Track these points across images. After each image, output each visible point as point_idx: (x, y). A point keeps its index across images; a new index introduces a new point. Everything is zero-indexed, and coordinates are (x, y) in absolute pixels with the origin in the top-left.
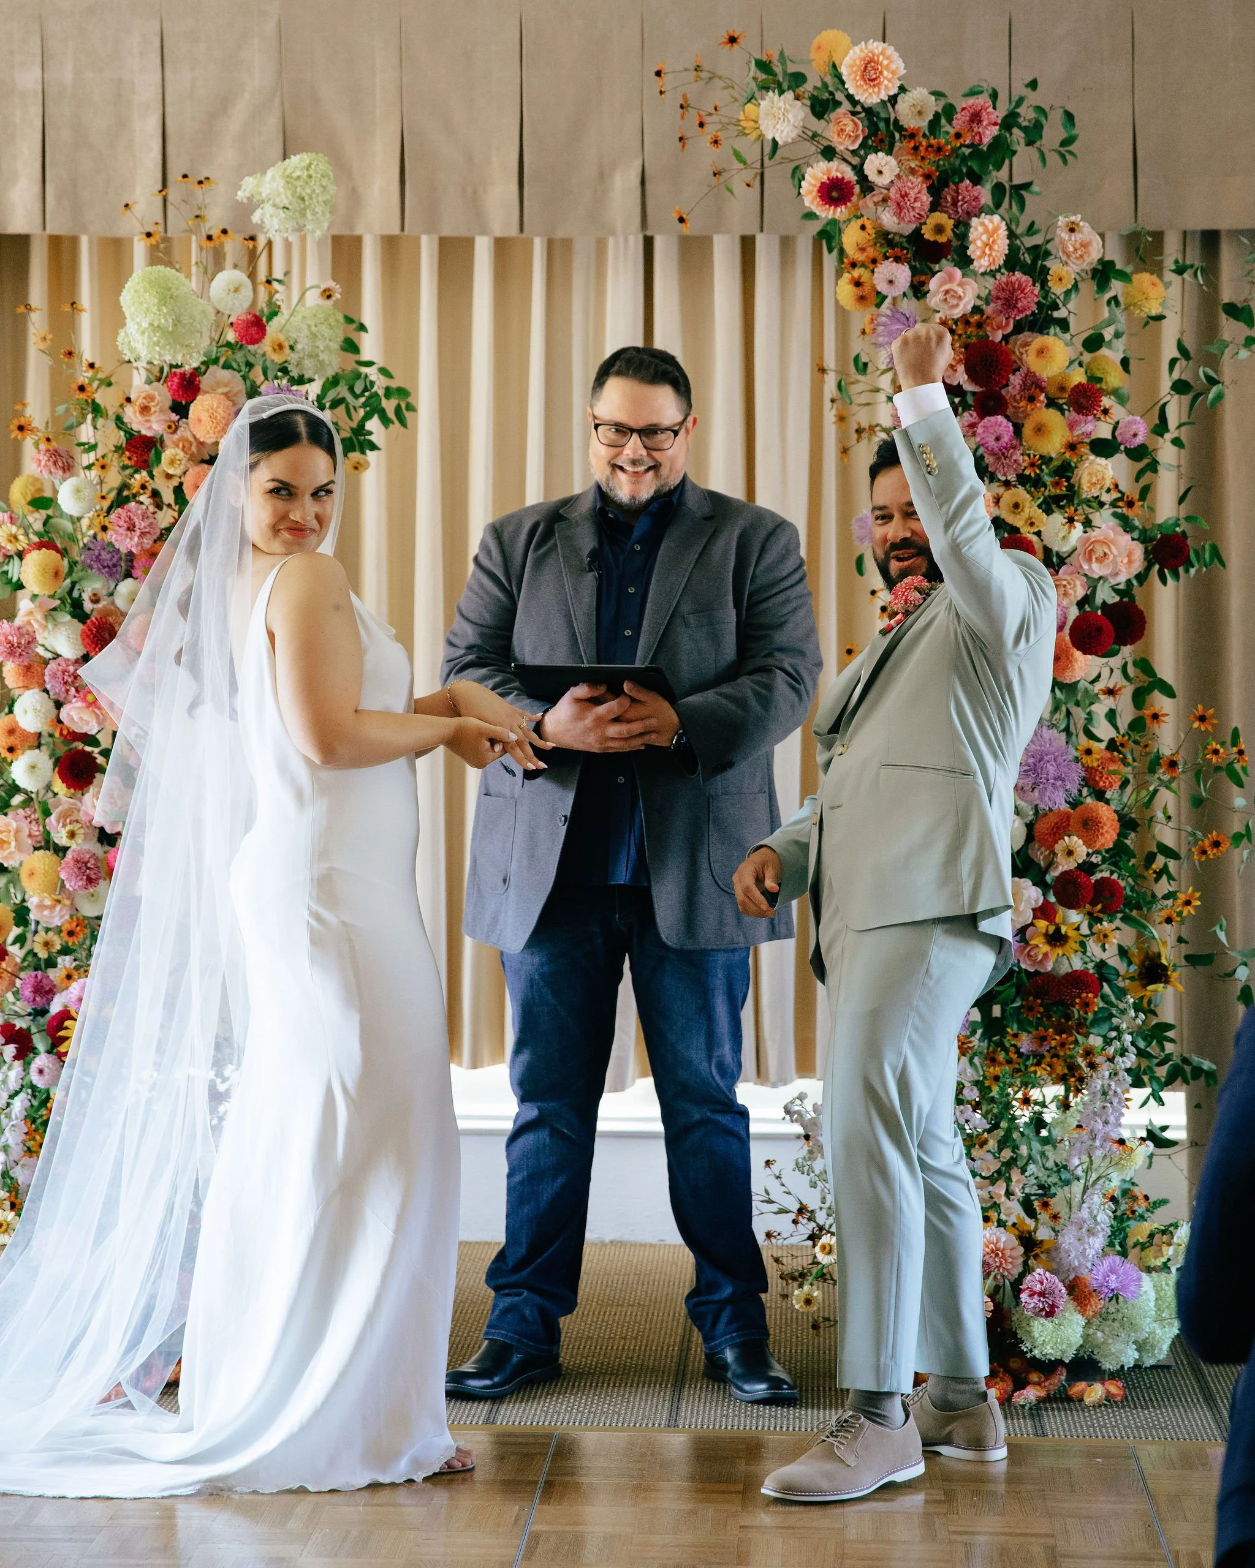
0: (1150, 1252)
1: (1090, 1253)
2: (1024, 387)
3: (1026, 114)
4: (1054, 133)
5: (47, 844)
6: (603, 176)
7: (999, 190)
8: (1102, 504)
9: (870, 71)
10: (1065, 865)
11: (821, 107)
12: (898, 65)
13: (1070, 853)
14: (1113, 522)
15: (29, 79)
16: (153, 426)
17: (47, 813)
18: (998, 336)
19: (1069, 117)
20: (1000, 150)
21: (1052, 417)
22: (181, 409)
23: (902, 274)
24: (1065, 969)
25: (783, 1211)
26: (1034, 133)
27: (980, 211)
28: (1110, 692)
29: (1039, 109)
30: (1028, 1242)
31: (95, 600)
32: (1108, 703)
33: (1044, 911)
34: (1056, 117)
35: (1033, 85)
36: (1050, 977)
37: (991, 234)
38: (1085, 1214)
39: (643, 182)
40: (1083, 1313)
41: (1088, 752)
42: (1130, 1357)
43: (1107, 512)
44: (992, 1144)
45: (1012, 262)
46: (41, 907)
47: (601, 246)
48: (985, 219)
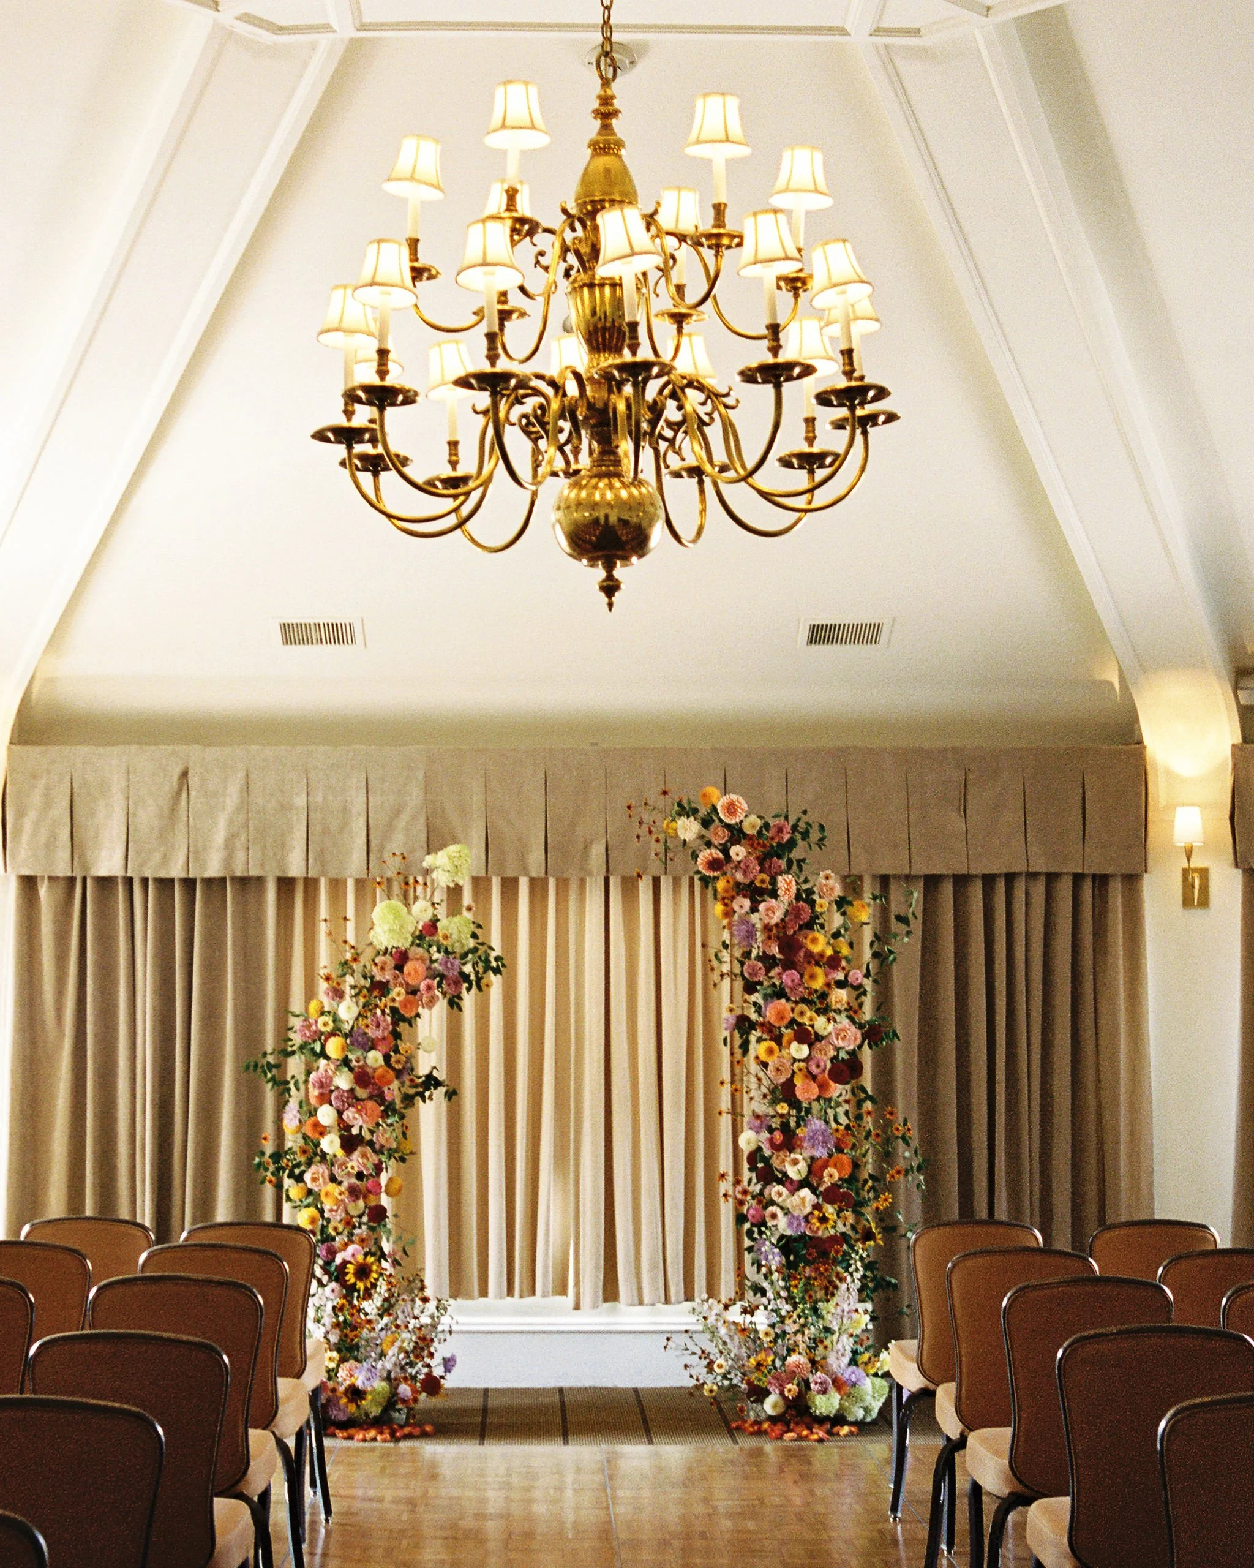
0: (870, 1366)
1: (842, 1366)
2: (805, 956)
3: (802, 826)
4: (815, 835)
5: (333, 1179)
6: (587, 847)
7: (790, 863)
8: (840, 1012)
9: (731, 808)
10: (827, 1182)
11: (706, 823)
12: (745, 806)
13: (831, 1176)
14: (847, 1021)
15: (300, 801)
16: (387, 976)
17: (332, 1164)
18: (792, 932)
19: (822, 828)
20: (791, 844)
21: (819, 971)
22: (399, 967)
23: (747, 903)
24: (827, 1235)
25: (694, 1353)
26: (805, 835)
27: (781, 873)
28: (847, 1102)
29: (807, 824)
30: (813, 1362)
31: (358, 1061)
32: (846, 1107)
33: (817, 1207)
34: (816, 827)
35: (805, 812)
36: (819, 1239)
37: (788, 884)
38: (840, 1346)
39: (607, 850)
40: (839, 1393)
41: (837, 1130)
42: (860, 1414)
43: (844, 1015)
44: (795, 1316)
45: (798, 897)
46: (331, 1210)
47: (582, 882)
48: (785, 876)
